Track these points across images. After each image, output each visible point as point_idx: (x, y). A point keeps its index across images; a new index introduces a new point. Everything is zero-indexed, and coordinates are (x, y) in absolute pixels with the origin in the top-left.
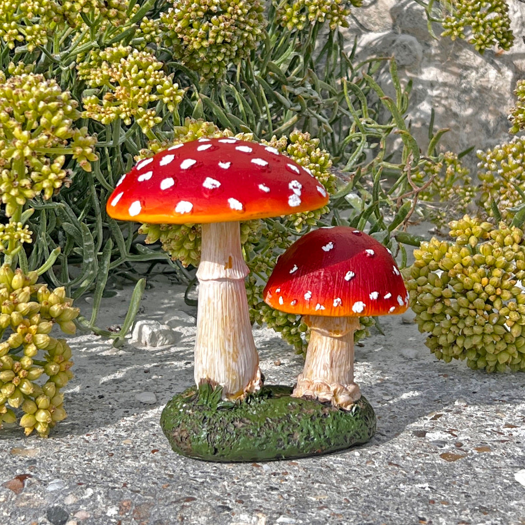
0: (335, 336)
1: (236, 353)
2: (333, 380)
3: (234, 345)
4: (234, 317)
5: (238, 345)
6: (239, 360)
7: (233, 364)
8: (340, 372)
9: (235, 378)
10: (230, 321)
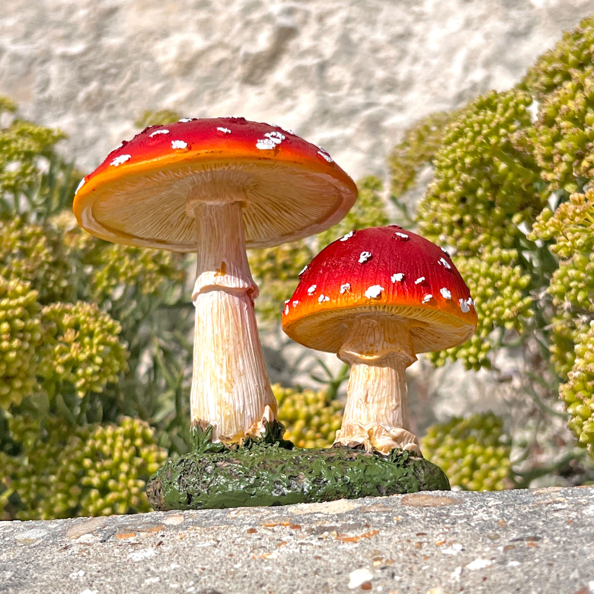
0: (368, 358)
1: (231, 382)
2: (369, 419)
3: (228, 371)
4: (228, 336)
5: (234, 372)
6: (234, 390)
7: (226, 396)
8: (379, 409)
9: (228, 414)
10: (223, 341)
